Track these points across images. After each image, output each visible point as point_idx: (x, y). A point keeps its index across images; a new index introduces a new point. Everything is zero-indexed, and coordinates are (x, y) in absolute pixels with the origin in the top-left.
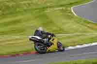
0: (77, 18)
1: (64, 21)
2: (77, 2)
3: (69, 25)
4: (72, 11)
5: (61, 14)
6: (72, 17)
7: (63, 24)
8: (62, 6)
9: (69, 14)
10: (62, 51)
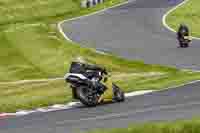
0: (70, 44)
1: (44, 51)
2: (71, 13)
3: (54, 59)
4: (61, 31)
5: (39, 36)
6: (60, 44)
7: (43, 57)
8: (39, 19)
9: (55, 37)
10: (119, 101)
